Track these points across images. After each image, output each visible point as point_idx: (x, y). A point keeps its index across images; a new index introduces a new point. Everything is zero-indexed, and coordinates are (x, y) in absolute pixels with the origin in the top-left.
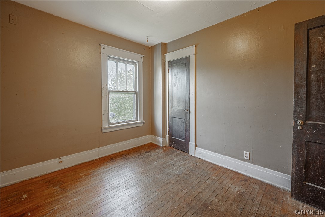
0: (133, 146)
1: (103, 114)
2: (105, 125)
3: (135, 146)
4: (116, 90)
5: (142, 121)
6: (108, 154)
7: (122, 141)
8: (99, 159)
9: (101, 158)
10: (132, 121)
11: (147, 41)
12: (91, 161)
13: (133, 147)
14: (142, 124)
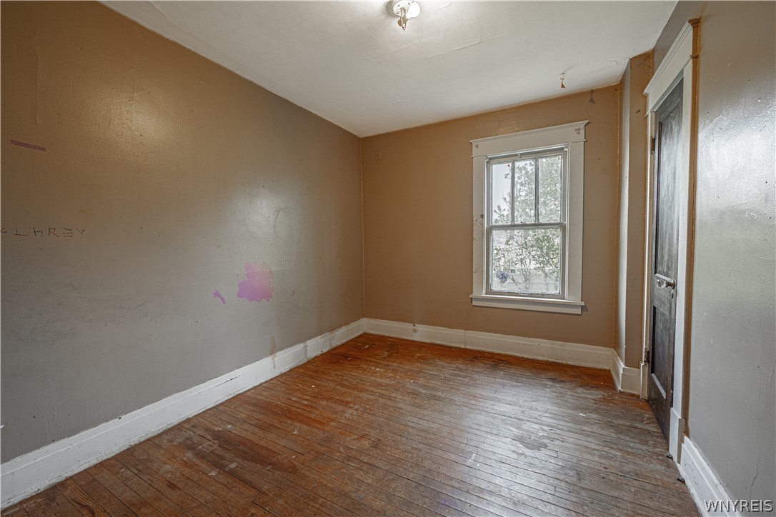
0: (543, 356)
1: (474, 270)
2: (479, 292)
3: (550, 360)
4: (509, 223)
5: (578, 301)
6: (482, 349)
7: (516, 335)
8: (464, 349)
9: (467, 349)
10: (548, 296)
11: (563, 86)
12: (450, 348)
13: (545, 359)
14: (578, 311)
